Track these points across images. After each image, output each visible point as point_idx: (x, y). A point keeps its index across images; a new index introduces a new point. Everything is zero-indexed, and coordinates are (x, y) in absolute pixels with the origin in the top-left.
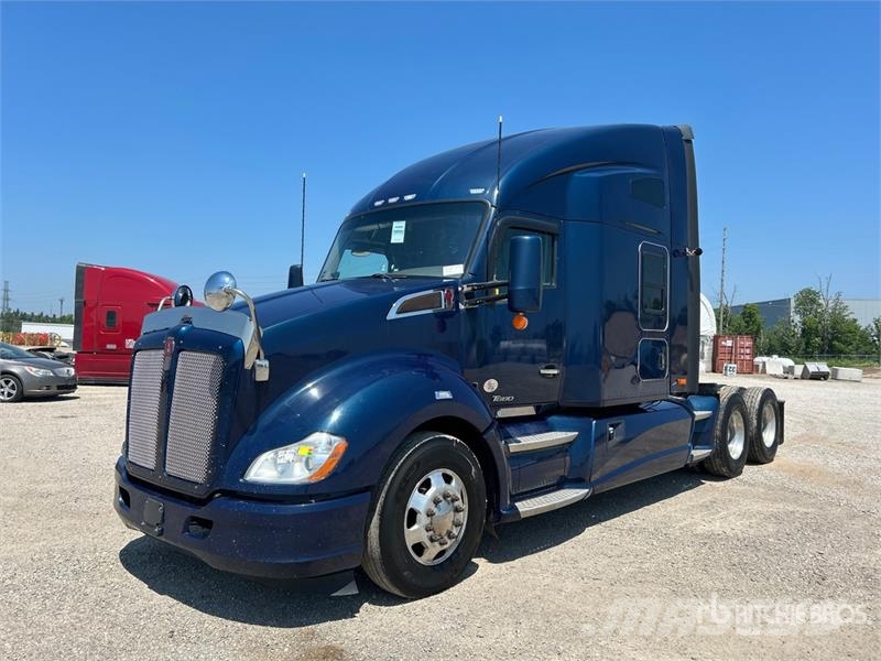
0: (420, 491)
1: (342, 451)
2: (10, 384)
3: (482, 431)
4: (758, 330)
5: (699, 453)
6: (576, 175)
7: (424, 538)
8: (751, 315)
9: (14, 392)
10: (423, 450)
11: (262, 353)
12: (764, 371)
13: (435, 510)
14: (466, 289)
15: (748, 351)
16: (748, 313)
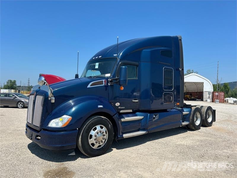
0: (93, 130)
1: (70, 120)
2: (21, 104)
3: (112, 116)
4: (228, 90)
5: (185, 123)
6: (144, 50)
7: (94, 142)
8: (226, 86)
9: (22, 106)
10: (94, 120)
11: (53, 96)
12: (228, 102)
13: (97, 135)
14: (110, 80)
15: (223, 96)
16: (225, 85)
